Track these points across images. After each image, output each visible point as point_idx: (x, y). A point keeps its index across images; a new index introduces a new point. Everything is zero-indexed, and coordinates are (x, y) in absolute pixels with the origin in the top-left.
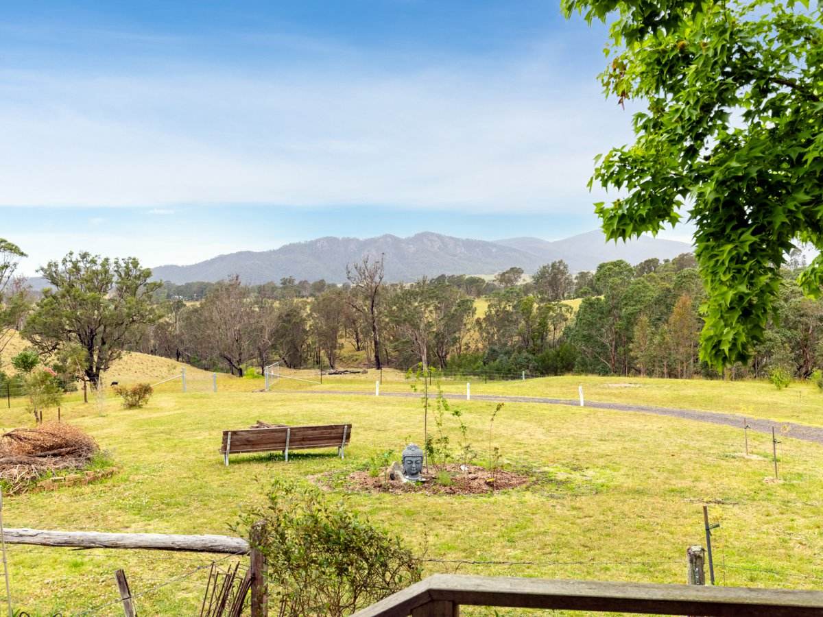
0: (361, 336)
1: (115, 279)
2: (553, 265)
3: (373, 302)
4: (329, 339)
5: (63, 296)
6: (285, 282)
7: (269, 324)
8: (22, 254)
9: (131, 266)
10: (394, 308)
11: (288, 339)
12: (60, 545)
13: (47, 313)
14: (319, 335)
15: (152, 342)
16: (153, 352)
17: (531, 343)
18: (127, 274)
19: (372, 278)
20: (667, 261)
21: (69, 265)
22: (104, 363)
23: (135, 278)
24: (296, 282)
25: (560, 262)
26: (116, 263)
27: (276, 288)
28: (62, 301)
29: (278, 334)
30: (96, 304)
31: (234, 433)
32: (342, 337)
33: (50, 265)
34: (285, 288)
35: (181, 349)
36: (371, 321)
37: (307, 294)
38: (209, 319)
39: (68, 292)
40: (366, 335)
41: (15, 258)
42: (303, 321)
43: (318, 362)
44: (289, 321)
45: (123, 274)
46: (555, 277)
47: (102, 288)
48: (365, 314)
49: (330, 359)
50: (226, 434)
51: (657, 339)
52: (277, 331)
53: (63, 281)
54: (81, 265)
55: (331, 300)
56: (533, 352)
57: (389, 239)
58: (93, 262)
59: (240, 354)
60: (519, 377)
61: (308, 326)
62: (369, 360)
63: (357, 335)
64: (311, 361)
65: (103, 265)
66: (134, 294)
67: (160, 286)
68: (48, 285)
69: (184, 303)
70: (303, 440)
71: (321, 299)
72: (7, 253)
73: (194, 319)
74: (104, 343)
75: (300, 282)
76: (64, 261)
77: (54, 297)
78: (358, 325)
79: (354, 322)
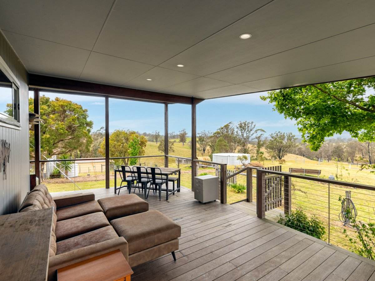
0: (364, 154)
1: (287, 137)
3: (369, 144)
4: (352, 154)
5: (274, 141)
7: (331, 149)
8: (265, 132)
9: (290, 134)
11: (337, 154)
12: (244, 175)
13: (270, 144)
14: (348, 153)
15: (297, 152)
16: (297, 154)
18: (289, 136)
21: (276, 134)
22: (283, 156)
23: (291, 137)
26: (287, 134)
27: (335, 140)
28: (274, 142)
30: (281, 143)
31: (292, 168)
32: (357, 154)
33: (272, 134)
34: (338, 140)
35: (305, 154)
36: (368, 150)
37: (346, 141)
39: (275, 140)
40: (366, 154)
41: (264, 133)
42: (343, 149)
43: (348, 161)
44: (338, 149)
47: (283, 139)
48: (366, 148)
49: (352, 160)
50: (290, 168)
52: (334, 151)
53: (274, 138)
54: (278, 134)
55: (353, 144)
58: (281, 133)
63: (363, 154)
64: (345, 160)
65: (283, 134)
66: (291, 141)
67: (297, 139)
68: (271, 138)
70: (308, 172)
71: (349, 143)
72: (262, 132)
74: (283, 151)
76: (275, 133)
77: (272, 141)
78: (363, 151)
79: (362, 150)
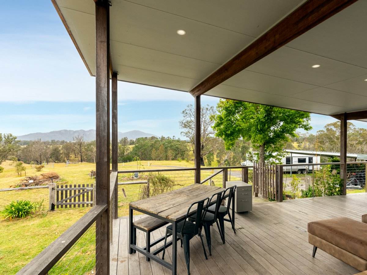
0: (76, 154)
1: (4, 139)
2: (124, 138)
3: (80, 146)
4: (68, 156)
6: (52, 141)
7: (49, 152)
9: (9, 136)
10: (86, 147)
11: (55, 155)
14: (65, 154)
17: (121, 155)
19: (80, 140)
20: (149, 138)
23: (11, 139)
24: (56, 141)
25: (126, 137)
26: (4, 135)
27: (50, 142)
29: (52, 154)
32: (71, 155)
34: (52, 142)
36: (80, 151)
37: (60, 144)
38: (30, 150)
40: (78, 154)
42: (60, 151)
43: (64, 161)
44: (56, 151)
45: (7, 138)
46: (125, 141)
48: (78, 149)
51: (157, 153)
52: (52, 153)
56: (121, 157)
57: (82, 131)
59: (41, 160)
60: (127, 162)
61: (61, 152)
62: (79, 160)
64: (62, 161)
66: (11, 143)
67: (20, 141)
69: (21, 146)
71: (64, 145)
73: (25, 150)
75: (57, 141)
78: (76, 151)
79: (74, 151)
